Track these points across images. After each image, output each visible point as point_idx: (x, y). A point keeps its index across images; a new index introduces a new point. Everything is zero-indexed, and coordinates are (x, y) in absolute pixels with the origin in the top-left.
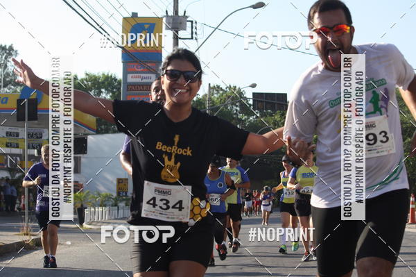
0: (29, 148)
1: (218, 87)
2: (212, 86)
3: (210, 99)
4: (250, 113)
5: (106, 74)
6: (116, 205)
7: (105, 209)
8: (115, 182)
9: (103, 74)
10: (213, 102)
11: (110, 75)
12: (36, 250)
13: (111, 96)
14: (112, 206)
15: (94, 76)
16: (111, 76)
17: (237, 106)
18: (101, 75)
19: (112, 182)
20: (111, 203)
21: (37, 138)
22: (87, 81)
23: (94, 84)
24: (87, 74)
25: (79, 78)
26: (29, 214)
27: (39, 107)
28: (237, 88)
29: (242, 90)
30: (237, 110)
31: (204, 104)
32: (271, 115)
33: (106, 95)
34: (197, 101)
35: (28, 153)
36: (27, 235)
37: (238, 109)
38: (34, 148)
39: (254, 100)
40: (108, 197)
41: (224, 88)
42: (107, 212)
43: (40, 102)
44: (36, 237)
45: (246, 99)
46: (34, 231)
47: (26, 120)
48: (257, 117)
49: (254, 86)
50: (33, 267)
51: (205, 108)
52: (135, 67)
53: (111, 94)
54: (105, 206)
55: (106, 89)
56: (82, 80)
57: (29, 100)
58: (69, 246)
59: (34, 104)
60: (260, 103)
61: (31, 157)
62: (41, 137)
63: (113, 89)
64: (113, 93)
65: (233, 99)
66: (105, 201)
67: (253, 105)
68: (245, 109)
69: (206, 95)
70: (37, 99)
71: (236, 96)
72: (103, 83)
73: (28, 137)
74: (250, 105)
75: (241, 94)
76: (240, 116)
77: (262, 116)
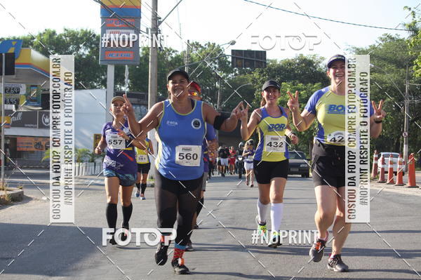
0: (6, 103)
1: (197, 44)
2: (191, 42)
3: (189, 56)
4: (228, 70)
5: (85, 30)
6: (93, 161)
7: (82, 165)
8: (93, 138)
9: (82, 30)
10: (192, 59)
11: (88, 31)
12: (12, 205)
13: (89, 52)
14: (89, 162)
15: (73, 31)
16: (90, 32)
17: (216, 63)
18: (79, 30)
19: (90, 138)
20: (88, 159)
21: (15, 93)
22: (65, 36)
23: (72, 40)
24: (65, 29)
25: (58, 33)
26: (5, 169)
27: (16, 62)
28: (216, 45)
29: (221, 48)
30: (215, 67)
31: (182, 61)
32: (250, 73)
33: (84, 51)
34: (175, 58)
35: (6, 108)
36: (3, 190)
37: (217, 66)
38: (11, 103)
39: (233, 58)
40: (85, 153)
41: (203, 45)
42: (84, 168)
43: (18, 57)
44: (12, 192)
45: (225, 56)
46: (10, 186)
47: (4, 74)
48: (236, 75)
49: (233, 43)
50: (8, 222)
51: (183, 64)
52: (114, 23)
53: (89, 50)
54: (82, 162)
55: (85, 45)
56: (61, 35)
57: (6, 54)
58: (45, 201)
59: (11, 58)
60: (239, 61)
61: (8, 112)
62: (18, 92)
63: (91, 44)
64: (92, 48)
65: (212, 56)
66: (82, 157)
67: (232, 62)
68: (223, 66)
69: (185, 52)
70: (14, 53)
71: (214, 53)
72: (81, 38)
73: (5, 92)
74: (229, 62)
75: (219, 50)
76: (219, 73)
77: (241, 73)
